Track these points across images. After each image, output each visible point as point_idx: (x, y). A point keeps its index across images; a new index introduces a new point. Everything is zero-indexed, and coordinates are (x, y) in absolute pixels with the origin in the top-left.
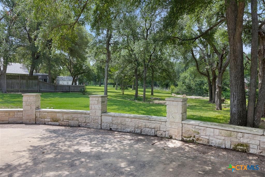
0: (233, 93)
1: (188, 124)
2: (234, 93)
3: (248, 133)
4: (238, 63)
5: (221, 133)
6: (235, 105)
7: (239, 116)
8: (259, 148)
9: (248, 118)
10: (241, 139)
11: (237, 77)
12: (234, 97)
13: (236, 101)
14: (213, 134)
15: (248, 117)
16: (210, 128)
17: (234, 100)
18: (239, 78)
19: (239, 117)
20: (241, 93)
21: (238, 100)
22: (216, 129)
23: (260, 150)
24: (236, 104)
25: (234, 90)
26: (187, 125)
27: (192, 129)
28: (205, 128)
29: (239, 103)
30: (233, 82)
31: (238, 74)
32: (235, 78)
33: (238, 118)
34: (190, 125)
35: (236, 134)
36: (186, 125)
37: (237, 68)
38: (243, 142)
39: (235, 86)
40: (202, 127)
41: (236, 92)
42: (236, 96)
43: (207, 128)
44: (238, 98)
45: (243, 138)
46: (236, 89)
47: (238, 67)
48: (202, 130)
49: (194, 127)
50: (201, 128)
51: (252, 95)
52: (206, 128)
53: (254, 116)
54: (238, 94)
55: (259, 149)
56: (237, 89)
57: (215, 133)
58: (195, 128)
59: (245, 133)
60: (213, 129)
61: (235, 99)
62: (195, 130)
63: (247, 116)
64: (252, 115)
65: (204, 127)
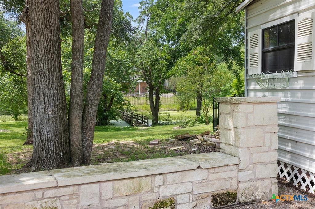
0: (42, 91)
1: (16, 192)
2: (46, 92)
3: (174, 172)
4: (52, 20)
5: (118, 190)
6: (49, 120)
7: (58, 142)
8: (191, 198)
9: (73, 145)
10: (161, 190)
11: (52, 53)
12: (46, 100)
13: (50, 109)
14: (98, 199)
15: (72, 143)
16: (89, 185)
17: (45, 107)
18: (55, 56)
19: (58, 146)
20: (60, 90)
21: (55, 108)
22: (105, 184)
23: (193, 203)
24: (51, 116)
25: (45, 83)
26: (13, 195)
27: (32, 203)
28: (75, 187)
29: (58, 114)
30: (42, 64)
31: (53, 46)
32: (45, 54)
33: (56, 149)
34: (24, 194)
35: (150, 181)
36: (9, 196)
37: (51, 31)
38: (164, 197)
39: (47, 75)
40: (65, 189)
41: (50, 87)
42: (52, 98)
43: (82, 187)
44: (55, 103)
45: (165, 186)
46: (49, 81)
47: (53, 29)
48: (68, 198)
49: (39, 194)
50: (62, 191)
51: (78, 93)
52: (78, 187)
53: (82, 139)
54: (54, 92)
55: (191, 201)
56: (51, 82)
57: (102, 195)
58: (43, 198)
59: (167, 175)
60: (98, 184)
61: (49, 105)
62: (44, 205)
63: (70, 140)
64: (79, 135)
65: (71, 188)
